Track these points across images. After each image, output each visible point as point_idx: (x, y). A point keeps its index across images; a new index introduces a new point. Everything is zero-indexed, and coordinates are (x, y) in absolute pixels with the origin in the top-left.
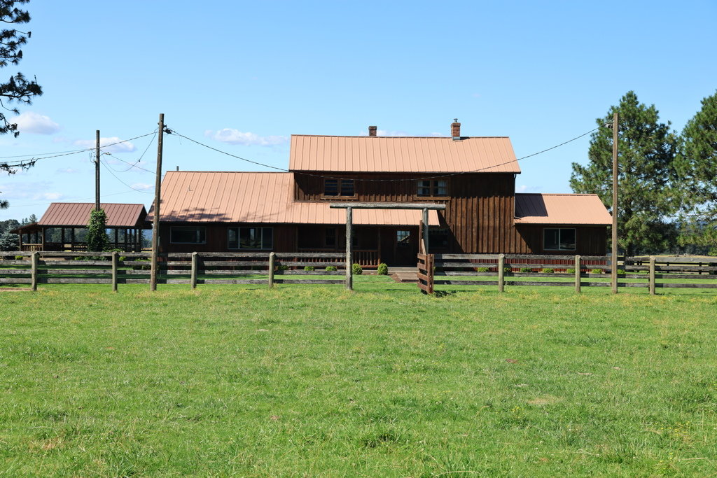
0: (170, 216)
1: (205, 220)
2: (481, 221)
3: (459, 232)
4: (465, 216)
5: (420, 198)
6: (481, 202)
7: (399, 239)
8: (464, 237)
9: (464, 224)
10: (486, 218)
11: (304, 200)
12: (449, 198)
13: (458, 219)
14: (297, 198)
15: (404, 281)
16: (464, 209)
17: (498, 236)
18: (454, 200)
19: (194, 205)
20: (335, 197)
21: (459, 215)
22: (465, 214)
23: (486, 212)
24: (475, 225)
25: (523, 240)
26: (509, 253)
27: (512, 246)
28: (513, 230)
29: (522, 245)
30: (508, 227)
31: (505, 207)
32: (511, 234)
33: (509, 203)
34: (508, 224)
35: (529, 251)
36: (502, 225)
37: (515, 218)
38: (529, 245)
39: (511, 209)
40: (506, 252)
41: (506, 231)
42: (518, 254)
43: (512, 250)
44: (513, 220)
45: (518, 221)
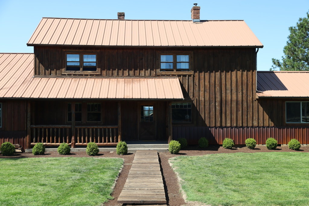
2: (224, 95)
3: (202, 106)
4: (208, 91)
5: (163, 73)
6: (223, 76)
8: (207, 112)
9: (207, 98)
10: (229, 92)
11: (45, 75)
12: (192, 73)
13: (202, 93)
14: (37, 73)
16: (207, 83)
17: (241, 110)
18: (197, 74)
20: (77, 72)
21: (202, 89)
22: (208, 88)
23: (228, 86)
24: (218, 99)
25: (265, 113)
26: (252, 127)
27: (255, 119)
28: (256, 103)
29: (265, 119)
30: (251, 100)
31: (247, 81)
32: (254, 107)
33: (251, 77)
34: (251, 98)
35: (271, 124)
36: (244, 99)
37: (257, 92)
38: (271, 118)
39: (254, 83)
40: (249, 125)
41: (249, 105)
42: (261, 127)
43: (255, 124)
44: (255, 94)
45: (261, 95)
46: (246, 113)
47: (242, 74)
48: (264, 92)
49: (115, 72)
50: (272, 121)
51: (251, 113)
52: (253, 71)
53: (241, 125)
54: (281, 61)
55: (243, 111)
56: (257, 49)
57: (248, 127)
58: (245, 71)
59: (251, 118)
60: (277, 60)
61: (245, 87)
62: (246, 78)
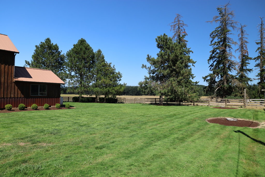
17: (3, 87)
25: (19, 90)
26: (10, 98)
27: (12, 93)
28: (13, 84)
29: (18, 93)
30: (10, 83)
31: (8, 71)
32: (12, 87)
33: (11, 69)
34: (10, 81)
35: (22, 96)
36: (6, 81)
37: (14, 78)
38: (22, 93)
39: (12, 73)
40: (8, 97)
41: (8, 85)
42: (16, 98)
43: (12, 96)
44: (13, 79)
45: (16, 80)
46: (6, 89)
47: (5, 67)
48: (18, 78)
50: (22, 94)
51: (10, 90)
52: (12, 66)
53: (3, 97)
54: (30, 63)
55: (5, 88)
56: (15, 54)
57: (7, 98)
58: (7, 65)
59: (10, 93)
60: (28, 62)
61: (6, 75)
62: (7, 69)
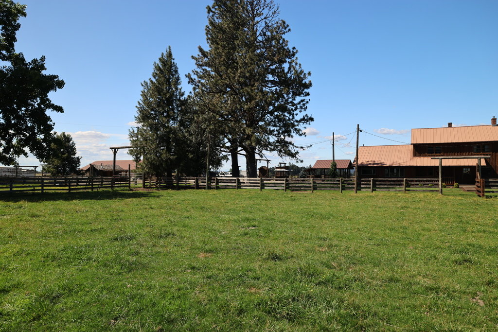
0: (361, 164)
1: (375, 165)
3: (497, 169)
5: (475, 153)
7: (464, 172)
11: (418, 156)
12: (491, 153)
13: (497, 162)
14: (415, 155)
15: (467, 191)
18: (494, 154)
19: (371, 160)
20: (433, 154)
49: (451, 154)
